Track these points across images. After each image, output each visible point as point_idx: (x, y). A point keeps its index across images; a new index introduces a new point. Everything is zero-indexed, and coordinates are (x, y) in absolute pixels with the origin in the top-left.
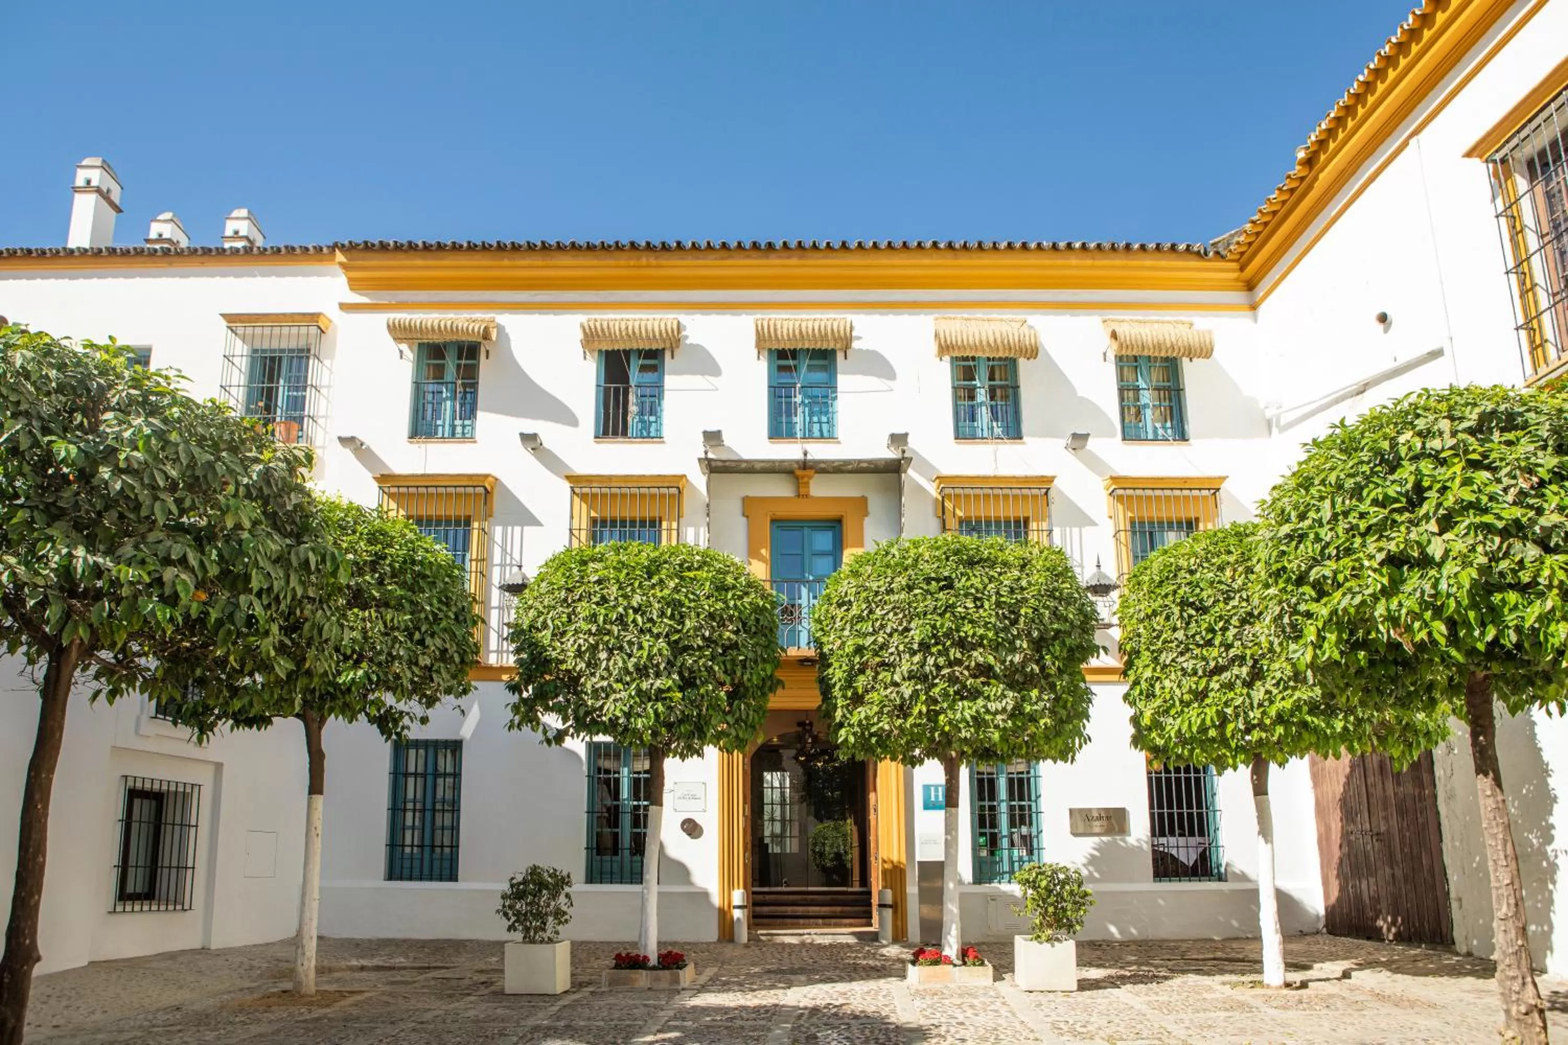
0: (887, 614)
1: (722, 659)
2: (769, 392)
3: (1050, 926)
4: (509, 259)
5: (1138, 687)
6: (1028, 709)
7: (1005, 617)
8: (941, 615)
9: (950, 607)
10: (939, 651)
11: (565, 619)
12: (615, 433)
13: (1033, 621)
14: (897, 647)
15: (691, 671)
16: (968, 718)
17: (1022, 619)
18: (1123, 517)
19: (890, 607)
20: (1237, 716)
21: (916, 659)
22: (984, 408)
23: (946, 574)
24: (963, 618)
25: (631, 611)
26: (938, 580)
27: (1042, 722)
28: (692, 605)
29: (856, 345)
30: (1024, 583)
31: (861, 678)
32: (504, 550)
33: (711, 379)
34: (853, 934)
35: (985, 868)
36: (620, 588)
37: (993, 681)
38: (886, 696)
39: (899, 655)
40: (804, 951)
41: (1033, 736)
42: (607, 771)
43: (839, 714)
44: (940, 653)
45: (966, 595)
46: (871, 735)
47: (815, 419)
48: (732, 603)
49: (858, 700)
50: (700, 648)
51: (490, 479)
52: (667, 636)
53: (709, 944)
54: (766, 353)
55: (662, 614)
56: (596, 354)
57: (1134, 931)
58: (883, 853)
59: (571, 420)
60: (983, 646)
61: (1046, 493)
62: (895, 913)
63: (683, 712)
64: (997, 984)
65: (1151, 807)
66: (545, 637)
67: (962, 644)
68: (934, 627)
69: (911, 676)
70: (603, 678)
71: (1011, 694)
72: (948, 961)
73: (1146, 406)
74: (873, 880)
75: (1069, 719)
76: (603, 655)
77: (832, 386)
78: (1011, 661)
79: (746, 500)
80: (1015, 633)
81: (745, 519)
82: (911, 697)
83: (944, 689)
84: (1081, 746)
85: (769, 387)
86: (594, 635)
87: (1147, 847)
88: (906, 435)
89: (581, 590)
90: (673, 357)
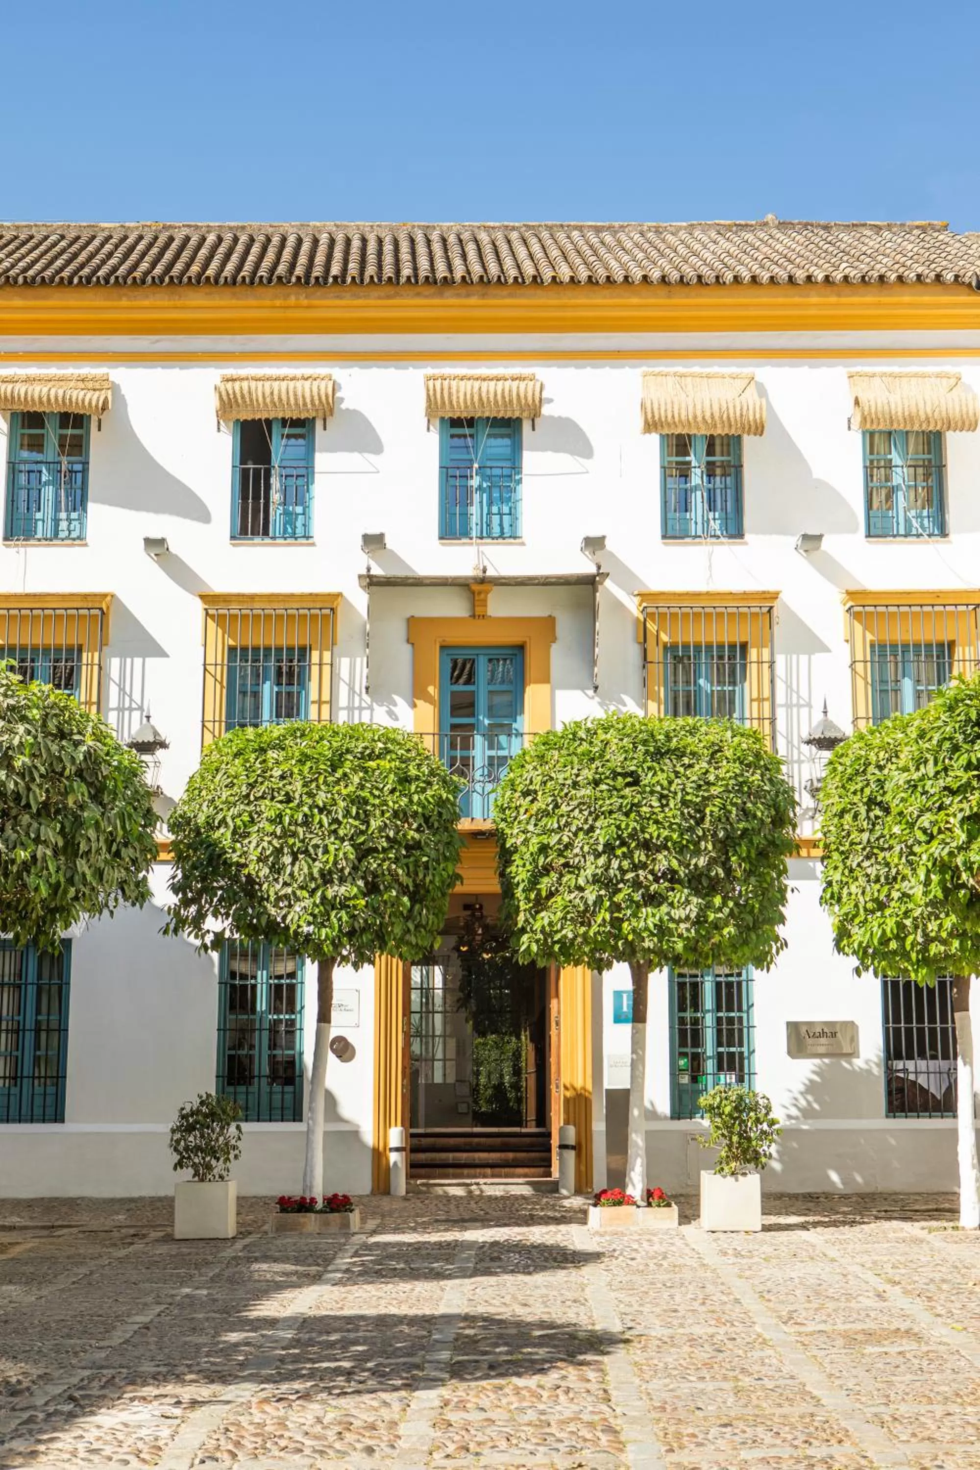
0: (572, 811)
1: (405, 861)
2: (441, 473)
3: (736, 1158)
4: (129, 299)
5: (830, 890)
6: (712, 917)
7: (691, 817)
8: (627, 815)
9: (636, 806)
10: (624, 853)
11: (246, 818)
12: (255, 533)
13: (720, 820)
14: (582, 848)
15: (375, 875)
16: (651, 926)
17: (708, 818)
18: (864, 638)
19: (575, 803)
20: (916, 927)
21: (602, 861)
22: (699, 493)
23: (633, 768)
24: (649, 819)
25: (316, 811)
26: (624, 775)
27: (725, 931)
28: (377, 801)
29: (546, 410)
30: (712, 778)
31: (545, 880)
32: (122, 690)
33: (371, 457)
34: (527, 1183)
35: (686, 1098)
36: (305, 785)
37: (676, 886)
38: (570, 901)
39: (584, 857)
40: (472, 1202)
41: (718, 945)
42: (244, 977)
43: (521, 918)
44: (624, 855)
45: (652, 792)
46: (554, 943)
47: (495, 509)
48: (416, 798)
49: (540, 904)
50: (384, 850)
51: (109, 598)
52: (351, 839)
53: (360, 1197)
54: (437, 422)
55: (347, 814)
56: (231, 424)
57: (859, 1179)
58: (565, 1079)
59: (202, 515)
60: (667, 848)
61: (769, 611)
62: (578, 1156)
63: (366, 921)
64: (685, 1228)
65: (886, 1020)
66: (223, 836)
67: (646, 845)
68: (618, 827)
69: (596, 880)
70: (286, 884)
71: (695, 900)
72: (630, 1201)
73: (898, 487)
74: (553, 1115)
75: (755, 927)
76: (287, 859)
77: (515, 466)
78: (696, 865)
79: (412, 622)
80: (700, 833)
81: (409, 647)
82: (595, 903)
83: (629, 895)
84: (778, 953)
85: (441, 467)
86: (280, 838)
87: (878, 1072)
88: (604, 537)
89: (263, 788)
90: (325, 429)
